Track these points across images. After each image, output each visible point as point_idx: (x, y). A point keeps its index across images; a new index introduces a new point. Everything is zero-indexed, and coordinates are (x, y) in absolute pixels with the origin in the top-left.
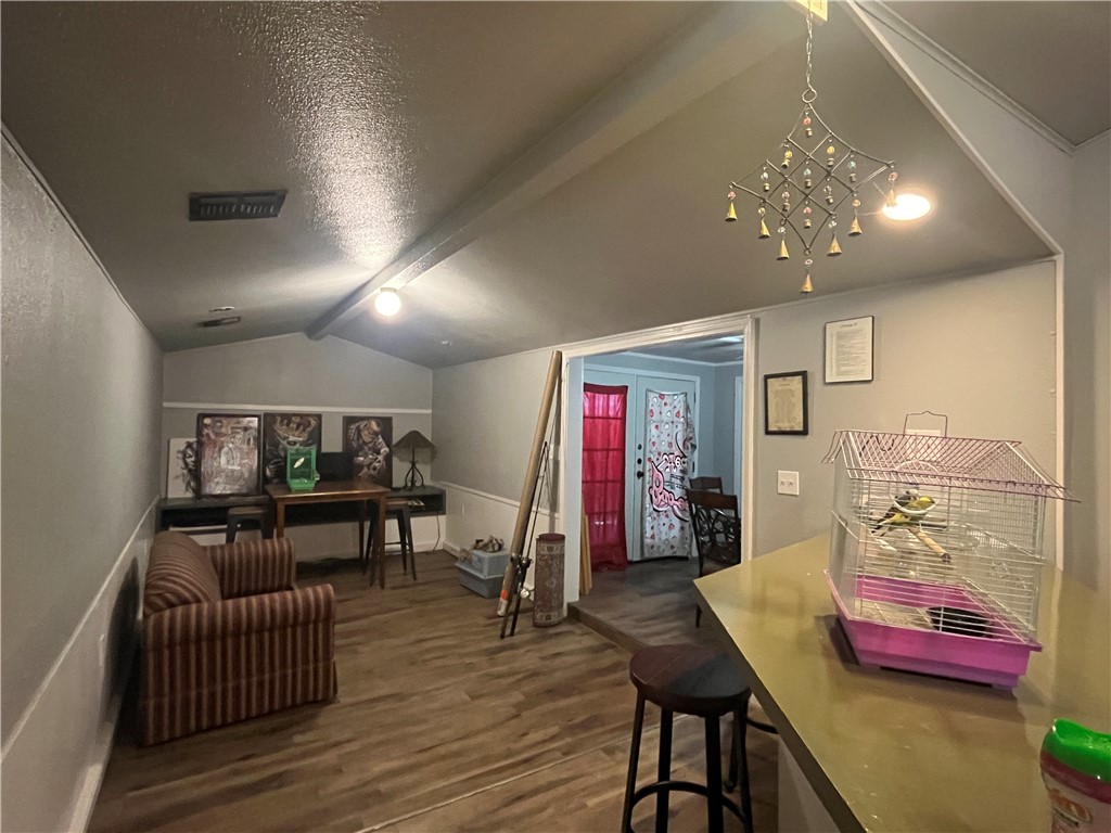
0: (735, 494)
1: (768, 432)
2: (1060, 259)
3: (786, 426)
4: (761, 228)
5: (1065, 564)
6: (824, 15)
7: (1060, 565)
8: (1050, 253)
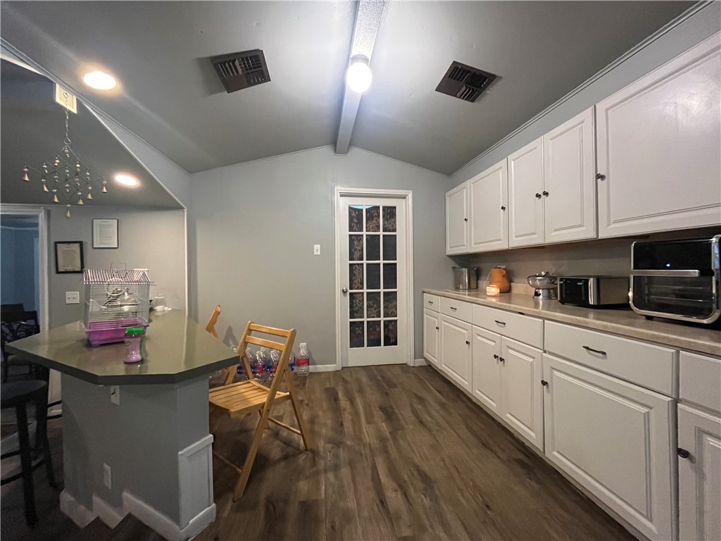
0: (36, 310)
1: (58, 272)
2: (186, 211)
3: (70, 269)
4: (43, 188)
5: (189, 313)
6: (74, 110)
7: (187, 314)
8: (183, 208)
